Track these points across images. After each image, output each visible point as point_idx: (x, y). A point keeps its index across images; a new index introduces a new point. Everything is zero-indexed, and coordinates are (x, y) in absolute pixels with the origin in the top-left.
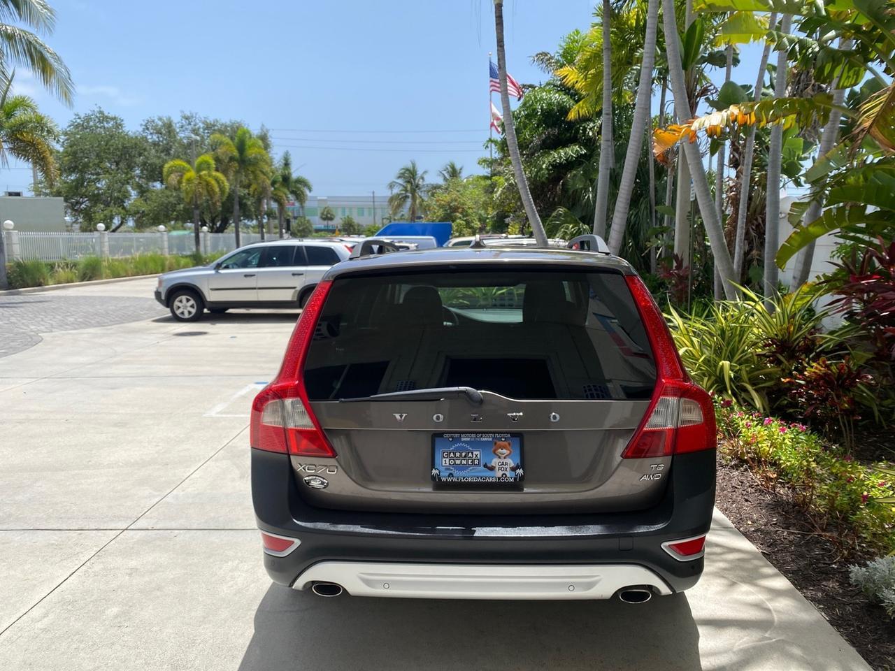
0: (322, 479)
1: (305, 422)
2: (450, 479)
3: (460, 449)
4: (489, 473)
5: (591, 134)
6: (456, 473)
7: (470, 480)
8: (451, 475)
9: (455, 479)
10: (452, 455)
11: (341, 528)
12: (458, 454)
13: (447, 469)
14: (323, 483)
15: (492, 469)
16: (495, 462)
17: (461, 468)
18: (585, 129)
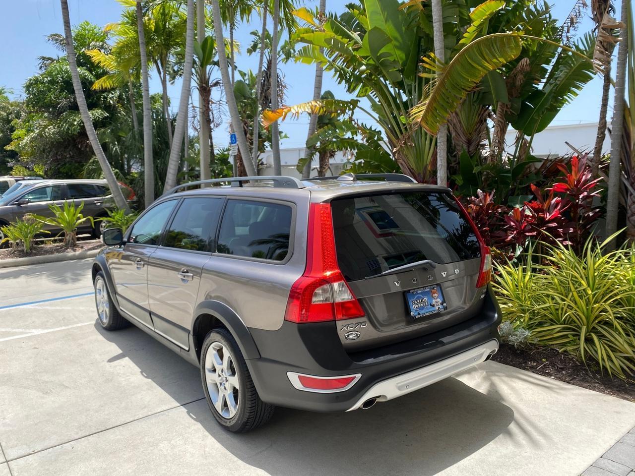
0: (357, 333)
1: (346, 297)
2: (419, 316)
3: (418, 298)
4: (433, 309)
5: (111, 102)
6: (421, 312)
7: (427, 314)
8: (419, 314)
9: (421, 316)
10: (416, 302)
11: (382, 359)
12: (418, 301)
13: (416, 311)
14: (357, 335)
15: (433, 306)
16: (434, 302)
17: (422, 308)
18: (105, 98)
